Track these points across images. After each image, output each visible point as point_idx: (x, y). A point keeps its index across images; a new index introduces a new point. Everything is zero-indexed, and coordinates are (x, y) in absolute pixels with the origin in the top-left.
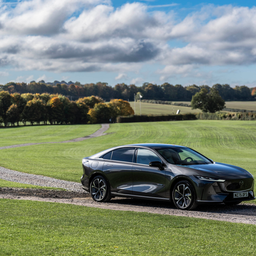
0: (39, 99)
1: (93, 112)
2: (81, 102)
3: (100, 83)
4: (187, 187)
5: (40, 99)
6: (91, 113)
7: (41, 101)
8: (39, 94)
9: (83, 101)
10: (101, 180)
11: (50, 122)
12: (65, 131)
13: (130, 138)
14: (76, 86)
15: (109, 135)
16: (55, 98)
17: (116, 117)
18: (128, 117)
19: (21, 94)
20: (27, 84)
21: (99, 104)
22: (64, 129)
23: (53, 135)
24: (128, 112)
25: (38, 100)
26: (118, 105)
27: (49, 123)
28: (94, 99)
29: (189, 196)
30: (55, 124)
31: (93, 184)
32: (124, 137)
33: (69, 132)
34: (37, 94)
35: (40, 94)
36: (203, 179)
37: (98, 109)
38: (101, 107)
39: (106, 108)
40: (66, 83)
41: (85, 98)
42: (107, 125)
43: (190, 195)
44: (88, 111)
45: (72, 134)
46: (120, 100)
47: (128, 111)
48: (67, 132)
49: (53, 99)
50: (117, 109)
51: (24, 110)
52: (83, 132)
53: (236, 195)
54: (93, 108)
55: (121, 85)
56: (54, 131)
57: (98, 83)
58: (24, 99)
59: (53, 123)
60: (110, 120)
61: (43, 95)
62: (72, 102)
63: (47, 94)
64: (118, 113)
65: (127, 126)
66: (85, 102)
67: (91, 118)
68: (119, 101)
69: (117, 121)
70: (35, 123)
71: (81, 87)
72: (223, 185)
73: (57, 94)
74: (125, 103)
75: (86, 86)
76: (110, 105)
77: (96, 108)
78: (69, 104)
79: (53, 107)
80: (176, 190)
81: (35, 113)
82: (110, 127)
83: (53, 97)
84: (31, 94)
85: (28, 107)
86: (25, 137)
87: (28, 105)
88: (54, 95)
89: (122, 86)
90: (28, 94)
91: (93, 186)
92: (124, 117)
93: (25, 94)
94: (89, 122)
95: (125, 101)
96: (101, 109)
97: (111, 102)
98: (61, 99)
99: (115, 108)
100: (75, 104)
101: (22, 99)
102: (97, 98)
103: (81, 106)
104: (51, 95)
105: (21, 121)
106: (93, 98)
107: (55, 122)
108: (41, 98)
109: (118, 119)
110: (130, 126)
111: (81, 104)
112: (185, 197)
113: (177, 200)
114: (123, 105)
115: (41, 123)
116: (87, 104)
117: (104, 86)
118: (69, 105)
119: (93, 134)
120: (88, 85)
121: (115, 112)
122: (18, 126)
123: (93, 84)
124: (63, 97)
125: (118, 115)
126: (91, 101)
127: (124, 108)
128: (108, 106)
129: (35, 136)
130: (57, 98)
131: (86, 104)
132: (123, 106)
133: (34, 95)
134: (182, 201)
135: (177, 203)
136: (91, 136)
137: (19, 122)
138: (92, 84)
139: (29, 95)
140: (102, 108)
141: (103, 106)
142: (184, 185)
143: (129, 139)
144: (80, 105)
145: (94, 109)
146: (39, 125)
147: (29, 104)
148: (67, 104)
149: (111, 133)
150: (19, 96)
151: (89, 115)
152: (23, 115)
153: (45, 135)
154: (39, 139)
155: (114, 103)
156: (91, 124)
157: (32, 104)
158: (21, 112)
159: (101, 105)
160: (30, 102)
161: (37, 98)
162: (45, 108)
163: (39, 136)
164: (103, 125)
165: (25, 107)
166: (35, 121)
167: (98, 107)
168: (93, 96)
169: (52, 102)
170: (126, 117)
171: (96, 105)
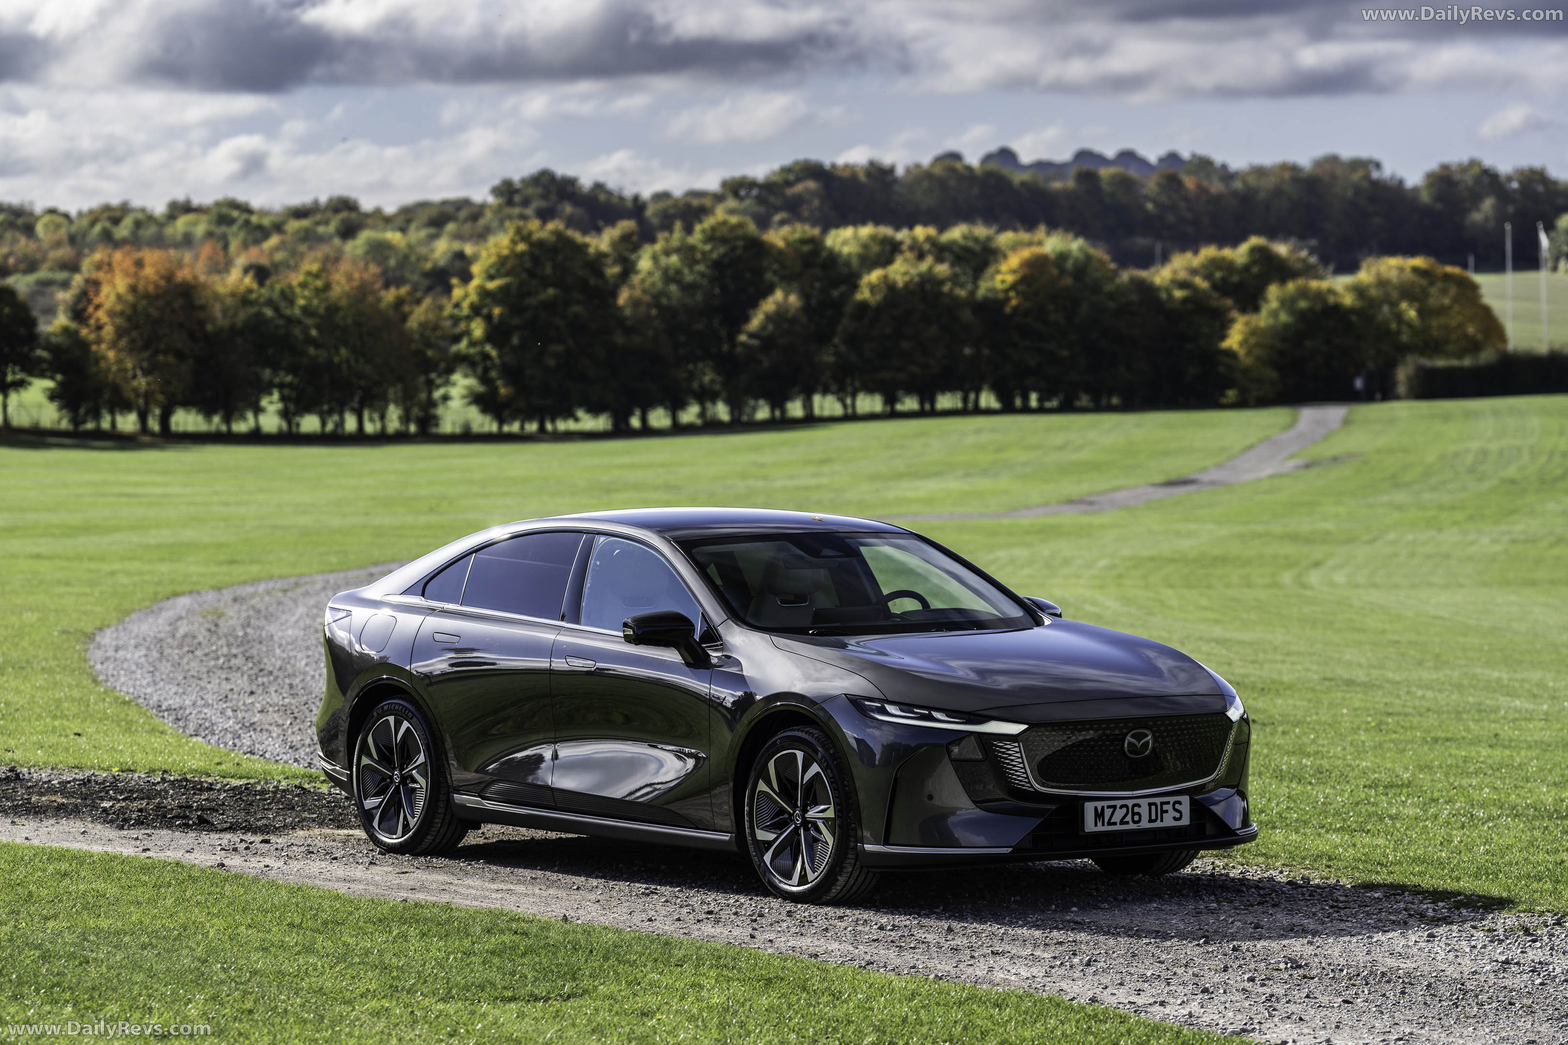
0: (929, 260)
1: (1254, 332)
2: (1183, 275)
3: (1333, 160)
4: (815, 768)
5: (939, 259)
6: (1244, 343)
7: (943, 269)
8: (931, 231)
9: (1194, 272)
10: (406, 725)
11: (1000, 397)
12: (1061, 448)
13: (1434, 489)
14: (1189, 182)
15: (1313, 472)
16: (1026, 253)
17: (1391, 365)
18: (1467, 362)
19: (825, 230)
20: (900, 171)
21: (1291, 286)
22: (1058, 439)
23: (985, 472)
24: (1466, 336)
25: (924, 266)
26: (1408, 292)
27: (995, 404)
28: (1262, 255)
29: (826, 820)
30: (1026, 410)
31: (365, 750)
32: (1397, 486)
33: (1085, 455)
34: (920, 232)
35: (943, 228)
36: (895, 715)
37: (1284, 317)
38: (1303, 304)
39: (1337, 310)
40: (1143, 163)
41: (1209, 252)
42: (1335, 413)
43: (830, 814)
44: (1223, 326)
45: (1095, 467)
46: (1418, 262)
47: (1471, 330)
48: (1074, 457)
49: (1014, 261)
50: (1399, 317)
51: (846, 324)
52: (1166, 453)
53: (1099, 815)
54: (1256, 309)
55: (1464, 169)
56: (999, 450)
57: (1319, 163)
58: (847, 263)
59: (1018, 402)
60: (1359, 383)
61: (956, 233)
62: (1125, 276)
63: (981, 231)
64: (1405, 338)
65: (1446, 418)
66: (1208, 277)
67: (1246, 371)
68: (1415, 270)
69: (1402, 389)
70: (910, 404)
71: (1216, 187)
72: (1014, 751)
73: (1041, 232)
74: (1447, 277)
75: (1252, 181)
76: (1359, 291)
77: (1274, 314)
78: (1109, 288)
79: (1015, 309)
80: (762, 786)
81: (906, 345)
82: (1346, 422)
83: (1015, 247)
84: (886, 231)
85: (864, 306)
86: (813, 482)
87: (864, 294)
88: (1024, 236)
89: (1468, 179)
90: (866, 231)
91: (365, 761)
92: (1441, 363)
93: (848, 232)
94: (1231, 394)
95: (1449, 269)
96: (1302, 316)
97: (1364, 276)
98: (1062, 257)
99: (1386, 309)
100: (1146, 290)
101: (833, 258)
102: (1282, 249)
103: (1185, 301)
104: (1005, 238)
105: (825, 391)
106: (1254, 250)
107: (1026, 399)
108: (941, 251)
109: (1403, 374)
110: (1468, 415)
111: (1184, 285)
112: (805, 823)
113: (768, 844)
114: (1433, 290)
115: (945, 401)
116: (1222, 287)
117: (1356, 176)
118: (1111, 296)
119: (1219, 466)
120: (1260, 171)
121: (1385, 334)
122: (810, 420)
123: (1294, 169)
124: (1076, 245)
125: (1403, 350)
126: (1246, 268)
127: (1442, 311)
128: (1348, 300)
129: (874, 478)
130: (1036, 250)
131: (1215, 286)
132: (1438, 298)
133: (902, 235)
134: (791, 848)
135: (767, 858)
136: (1205, 477)
137: (817, 399)
138: (1285, 167)
139: (873, 238)
140: (1311, 310)
141: (1319, 296)
142: (800, 755)
143: (1427, 496)
144: (1178, 294)
145: (1262, 319)
146: (934, 413)
147: (873, 288)
148: (1096, 289)
149: (1335, 459)
150: (816, 244)
151: (1230, 354)
152: (837, 354)
153: (938, 474)
154: (891, 494)
155: (1382, 283)
156: (1241, 404)
157: (890, 287)
158: (823, 338)
159: (1303, 293)
160: (875, 276)
161: (921, 256)
162: (967, 315)
163: (900, 476)
164: (1308, 415)
165: (848, 309)
166: (910, 390)
167: (1287, 303)
168: (1255, 241)
169: (1010, 279)
170: (1455, 363)
171: (1273, 291)
